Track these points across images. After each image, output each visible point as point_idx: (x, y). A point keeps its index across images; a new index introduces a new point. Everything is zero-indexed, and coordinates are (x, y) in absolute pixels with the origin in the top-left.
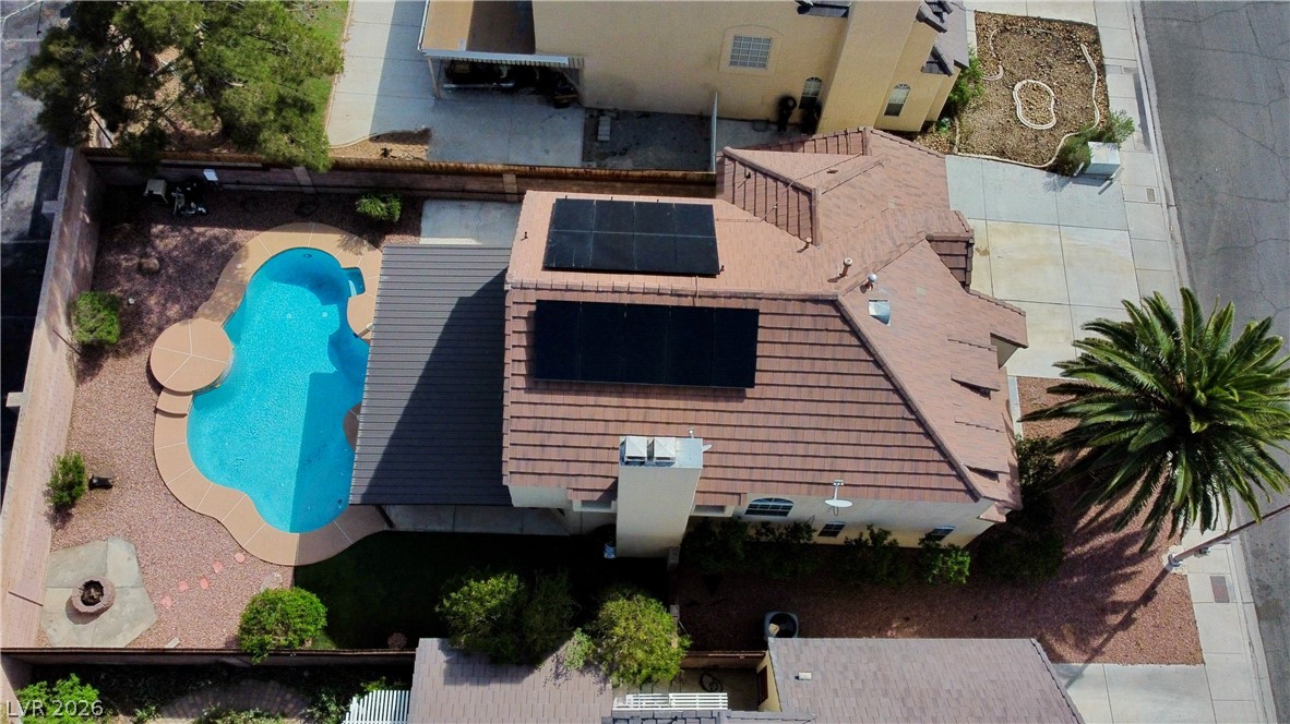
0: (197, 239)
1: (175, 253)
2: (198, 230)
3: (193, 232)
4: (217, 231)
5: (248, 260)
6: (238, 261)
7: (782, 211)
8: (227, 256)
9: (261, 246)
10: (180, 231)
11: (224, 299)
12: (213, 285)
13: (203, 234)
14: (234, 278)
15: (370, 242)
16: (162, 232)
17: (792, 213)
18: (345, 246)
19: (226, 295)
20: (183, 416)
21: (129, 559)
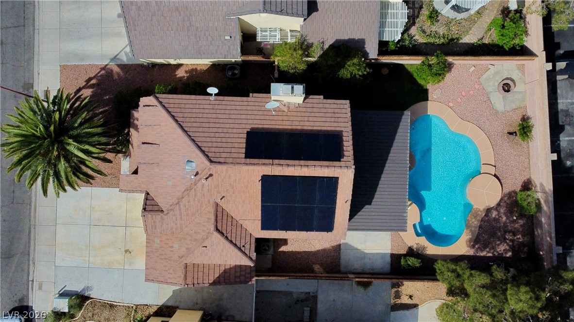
0: (490, 250)
1: (498, 243)
2: (490, 255)
3: (493, 253)
4: (483, 254)
5: (465, 240)
6: (470, 240)
7: (229, 223)
8: (477, 241)
9: (461, 247)
10: (499, 254)
11: (473, 220)
12: (480, 227)
13: (489, 252)
14: (471, 231)
15: (413, 250)
16: (506, 253)
17: (225, 221)
18: (424, 248)
19: (473, 222)
20: (483, 164)
21: (495, 103)
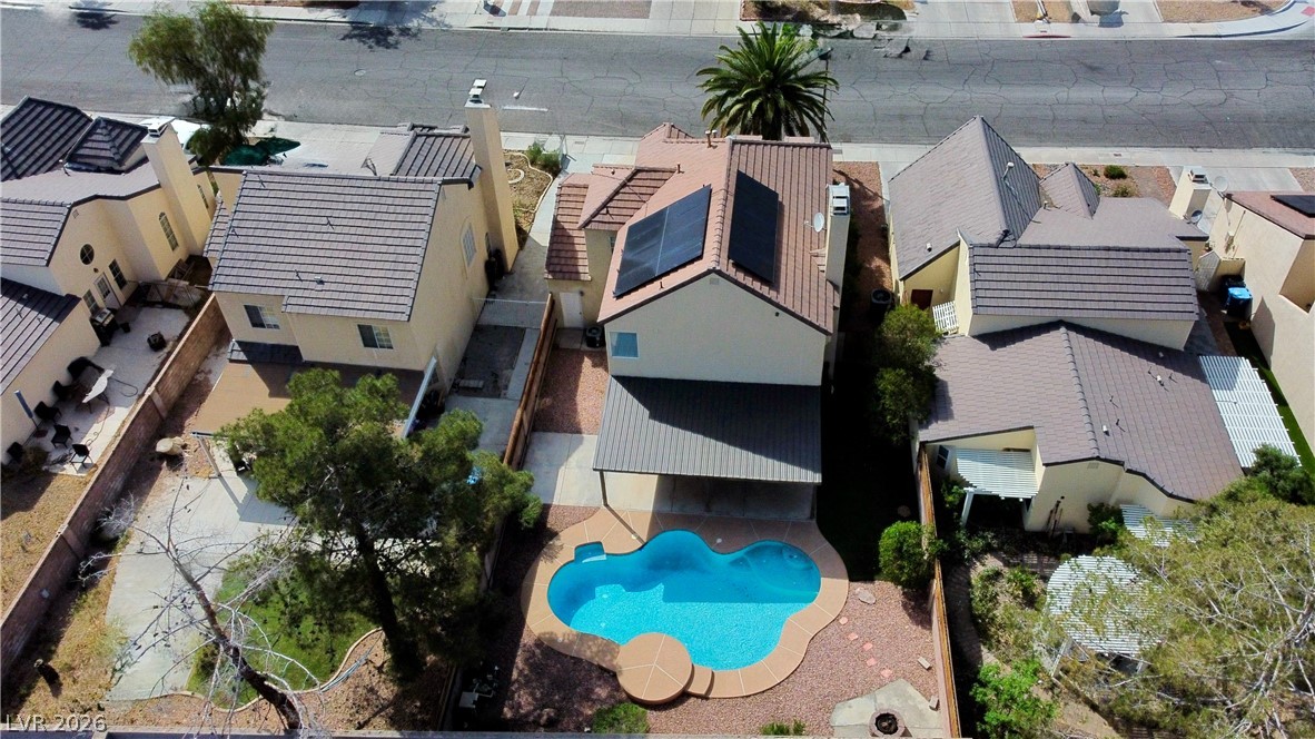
0: (526, 676)
1: (538, 695)
2: (515, 675)
3: (517, 680)
4: (519, 661)
5: (555, 631)
6: (553, 640)
8: (548, 651)
10: (514, 692)
11: (594, 649)
12: (577, 661)
13: (521, 672)
14: (572, 643)
15: (551, 539)
16: (512, 708)
18: (552, 558)
19: (590, 647)
20: (713, 673)
21: (850, 707)
